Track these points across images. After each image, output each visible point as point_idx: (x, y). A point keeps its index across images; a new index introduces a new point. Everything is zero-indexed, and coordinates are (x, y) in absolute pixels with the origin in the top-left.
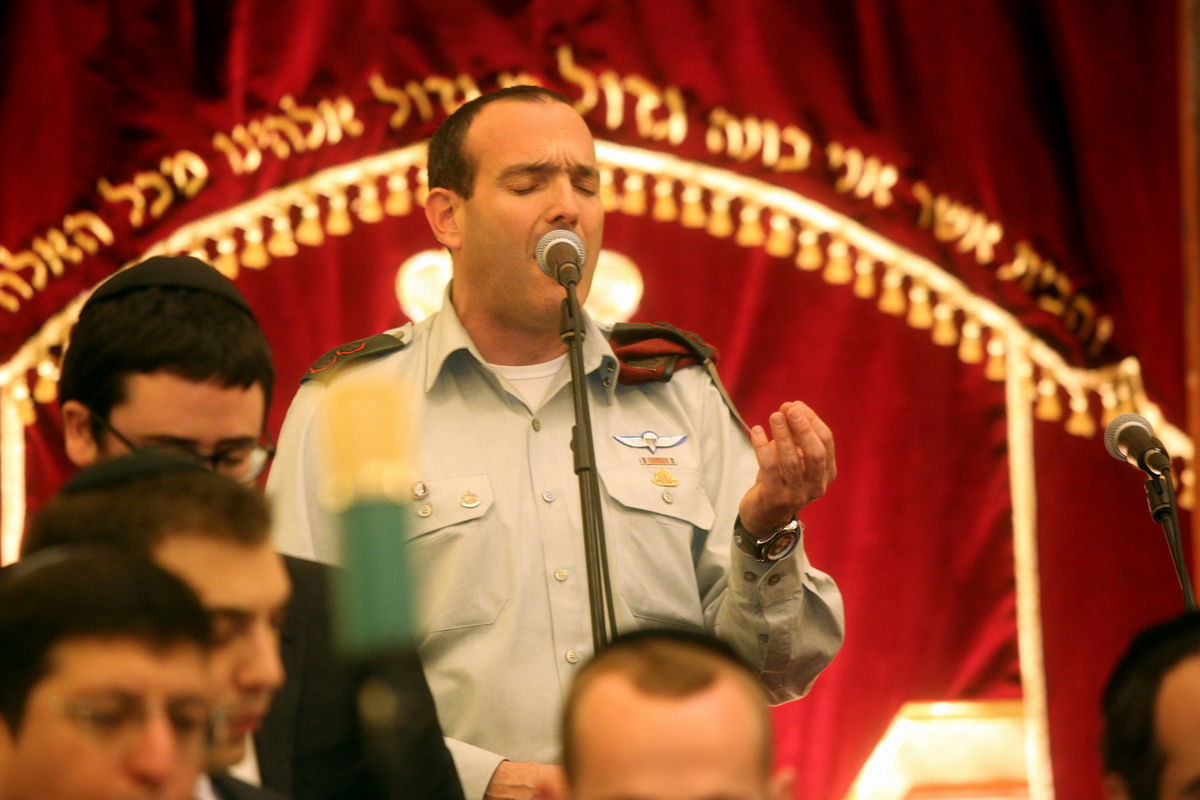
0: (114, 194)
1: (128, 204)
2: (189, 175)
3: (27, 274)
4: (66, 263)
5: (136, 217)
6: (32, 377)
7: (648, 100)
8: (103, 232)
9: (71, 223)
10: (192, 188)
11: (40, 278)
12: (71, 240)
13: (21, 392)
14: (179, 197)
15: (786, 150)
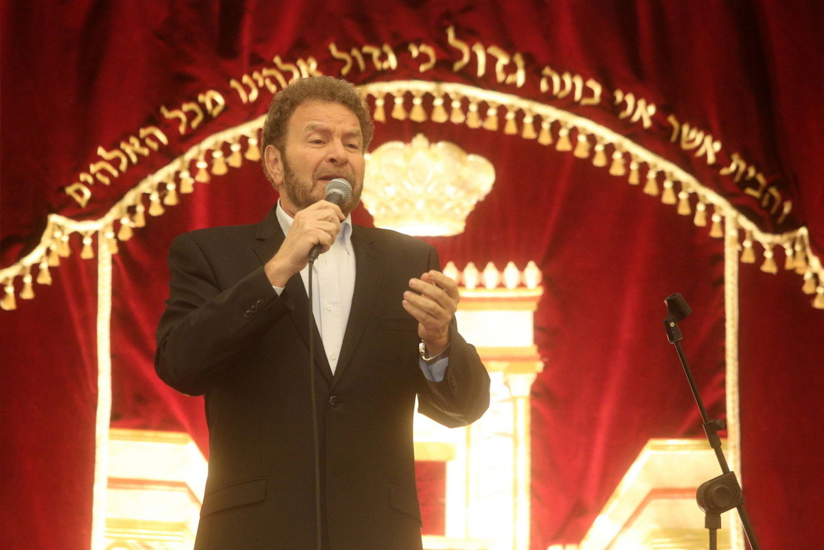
0: (169, 115)
1: (178, 120)
2: (214, 103)
3: (116, 163)
4: (138, 155)
5: (182, 129)
6: (117, 226)
7: (503, 60)
8: (163, 138)
9: (143, 132)
10: (216, 112)
11: (124, 166)
12: (143, 143)
13: (110, 234)
14: (208, 117)
15: (588, 92)
